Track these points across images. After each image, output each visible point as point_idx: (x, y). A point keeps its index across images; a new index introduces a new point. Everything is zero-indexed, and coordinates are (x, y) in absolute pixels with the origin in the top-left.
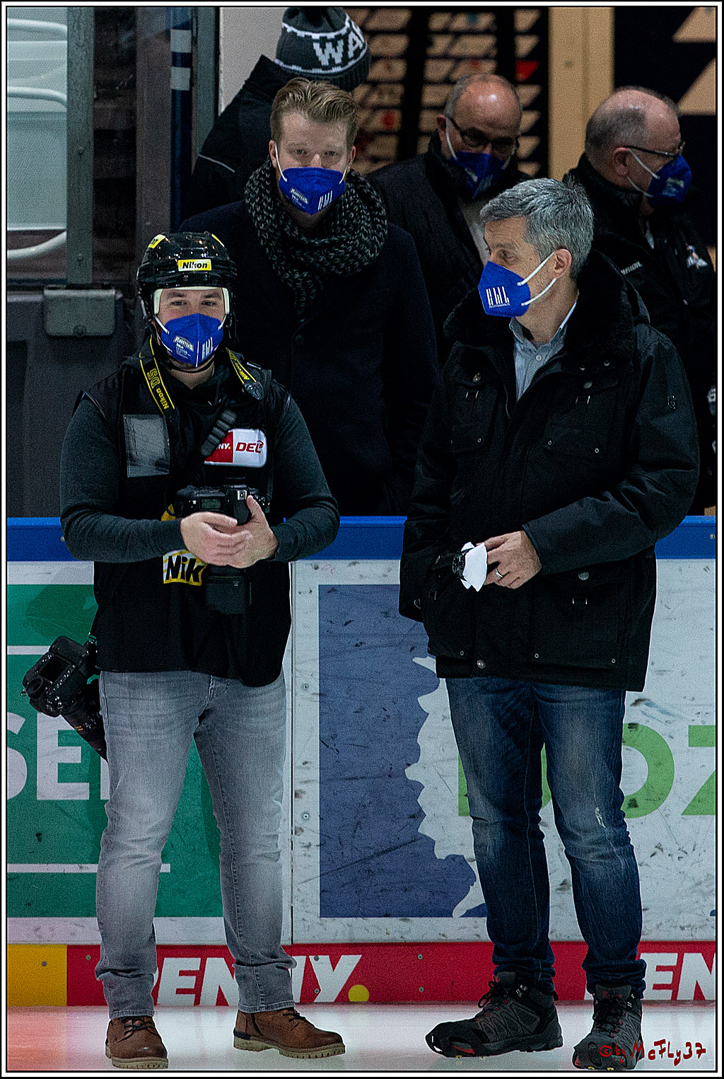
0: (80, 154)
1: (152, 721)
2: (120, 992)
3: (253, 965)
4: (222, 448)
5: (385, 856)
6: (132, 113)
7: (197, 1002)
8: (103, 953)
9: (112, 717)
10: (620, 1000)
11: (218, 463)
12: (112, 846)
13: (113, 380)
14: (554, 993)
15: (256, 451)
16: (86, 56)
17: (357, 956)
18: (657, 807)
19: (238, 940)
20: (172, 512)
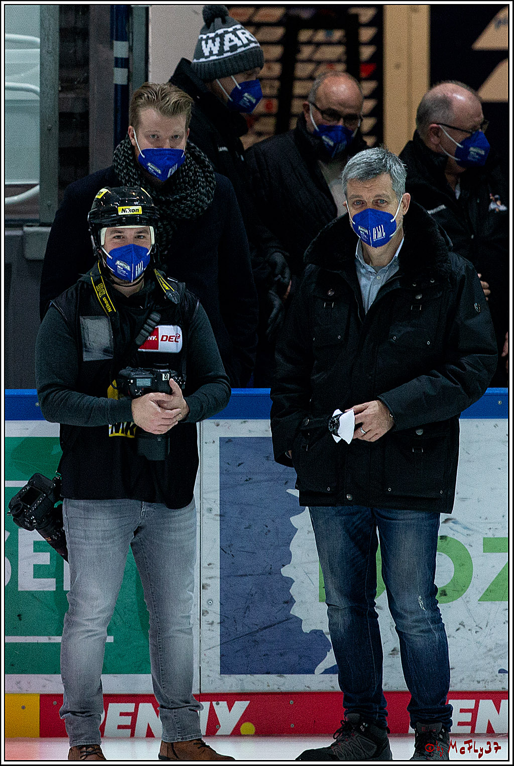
0: (49, 130)
1: (100, 534)
2: (77, 728)
3: (172, 709)
4: (151, 339)
5: (267, 630)
6: (86, 101)
7: (132, 735)
8: (65, 699)
9: (72, 531)
10: (434, 733)
11: (147, 350)
12: (71, 624)
13: (72, 292)
14: (387, 729)
15: (175, 341)
16: (54, 60)
17: (246, 702)
18: (460, 596)
19: (162, 690)
20: (116, 386)
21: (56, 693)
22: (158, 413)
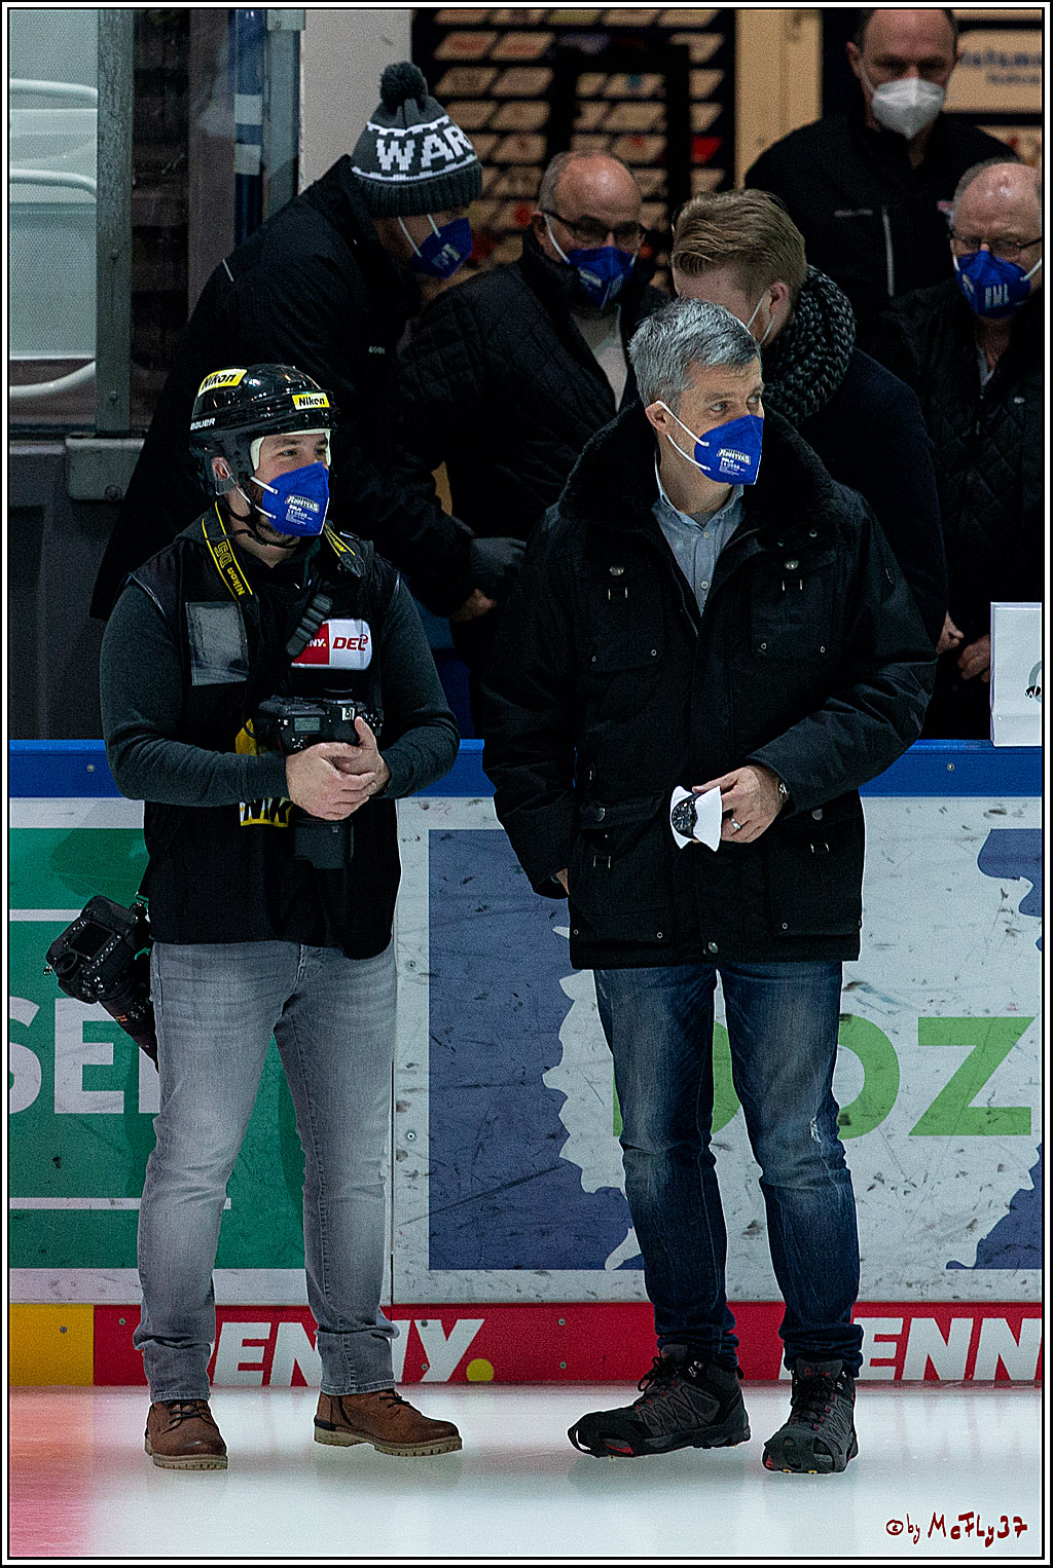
0: (114, 259)
1: (222, 1011)
2: (165, 1368)
3: (341, 1333)
4: (315, 645)
5: (516, 1188)
6: (183, 204)
7: (266, 1381)
8: (145, 1314)
9: (168, 1004)
10: (827, 1379)
11: (309, 665)
12: (161, 1175)
13: (169, 557)
14: (739, 1369)
15: (360, 648)
16: (123, 129)
17: (478, 1320)
18: (876, 1125)
19: (323, 1298)
20: (252, 731)
21: (124, 1303)
22: (335, 780)
